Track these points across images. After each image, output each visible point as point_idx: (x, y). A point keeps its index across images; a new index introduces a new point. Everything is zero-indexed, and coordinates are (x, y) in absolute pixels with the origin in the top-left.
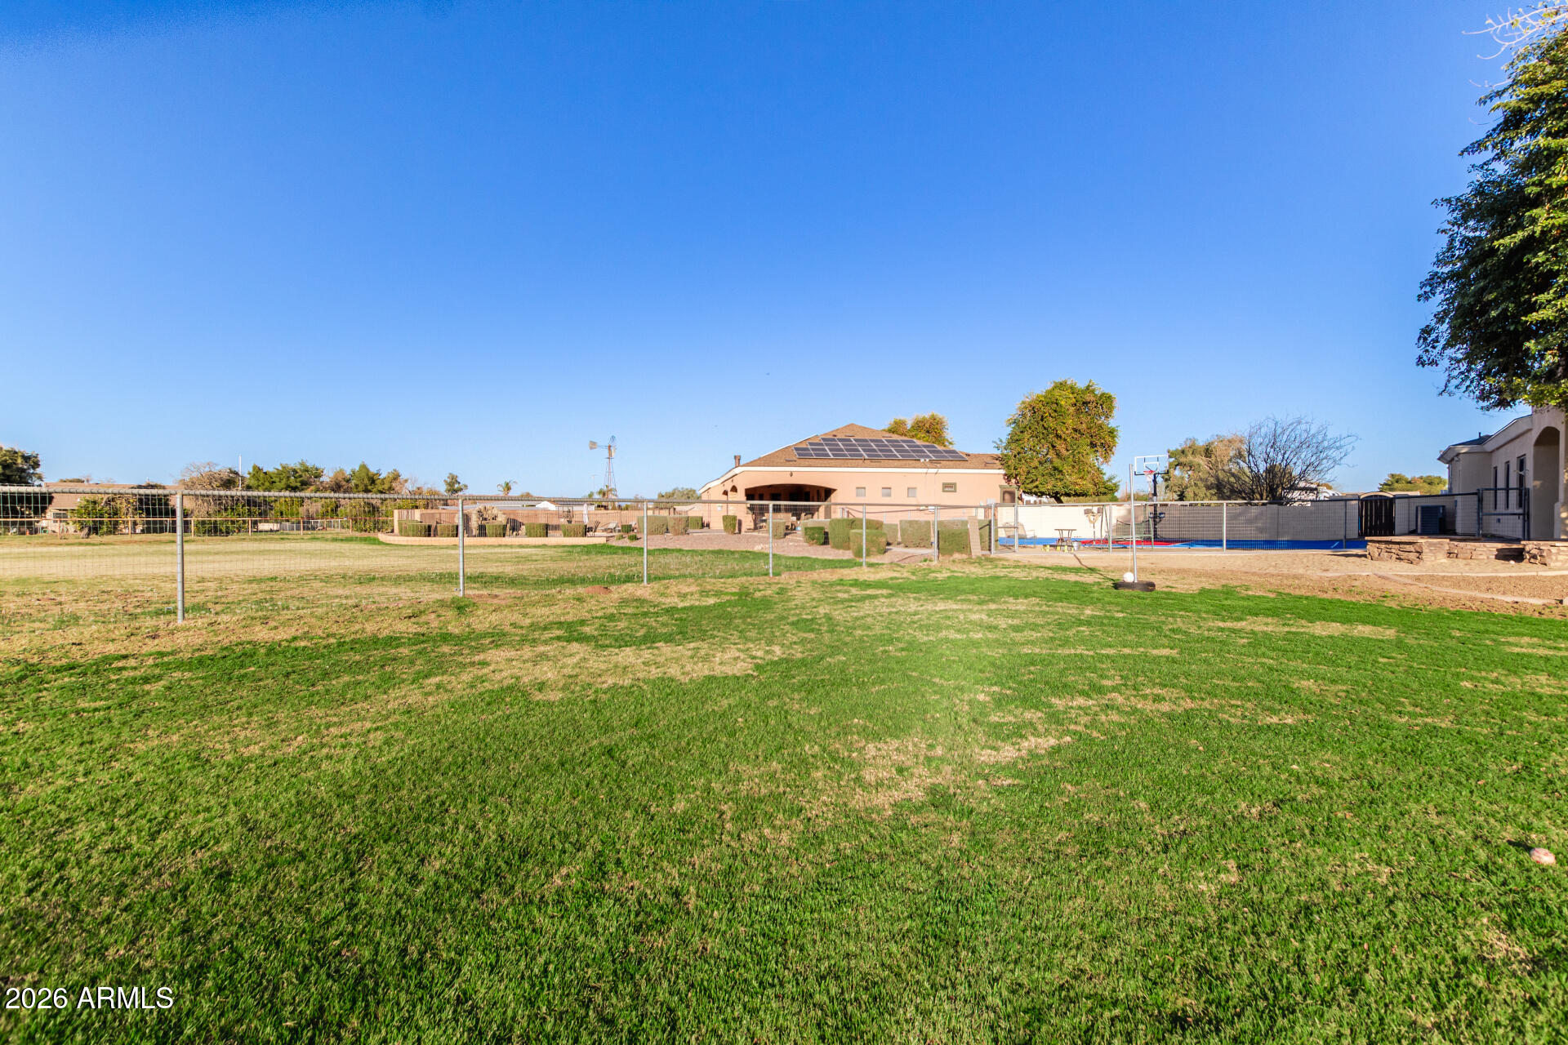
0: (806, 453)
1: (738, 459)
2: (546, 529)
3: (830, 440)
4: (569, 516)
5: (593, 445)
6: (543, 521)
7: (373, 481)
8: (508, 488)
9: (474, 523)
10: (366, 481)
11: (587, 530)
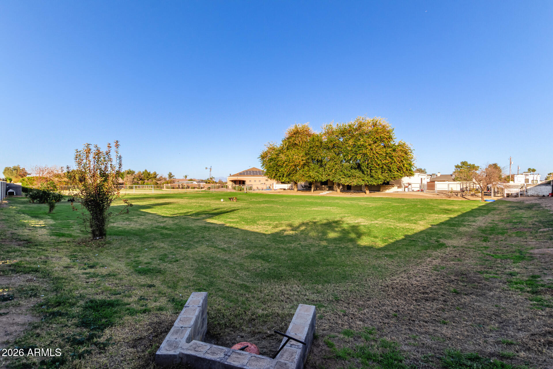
0: (241, 174)
1: (230, 174)
2: (194, 188)
3: (247, 171)
4: (199, 185)
5: (206, 168)
6: (194, 186)
7: (149, 175)
8: (186, 177)
9: (181, 187)
10: (147, 175)
11: (202, 188)
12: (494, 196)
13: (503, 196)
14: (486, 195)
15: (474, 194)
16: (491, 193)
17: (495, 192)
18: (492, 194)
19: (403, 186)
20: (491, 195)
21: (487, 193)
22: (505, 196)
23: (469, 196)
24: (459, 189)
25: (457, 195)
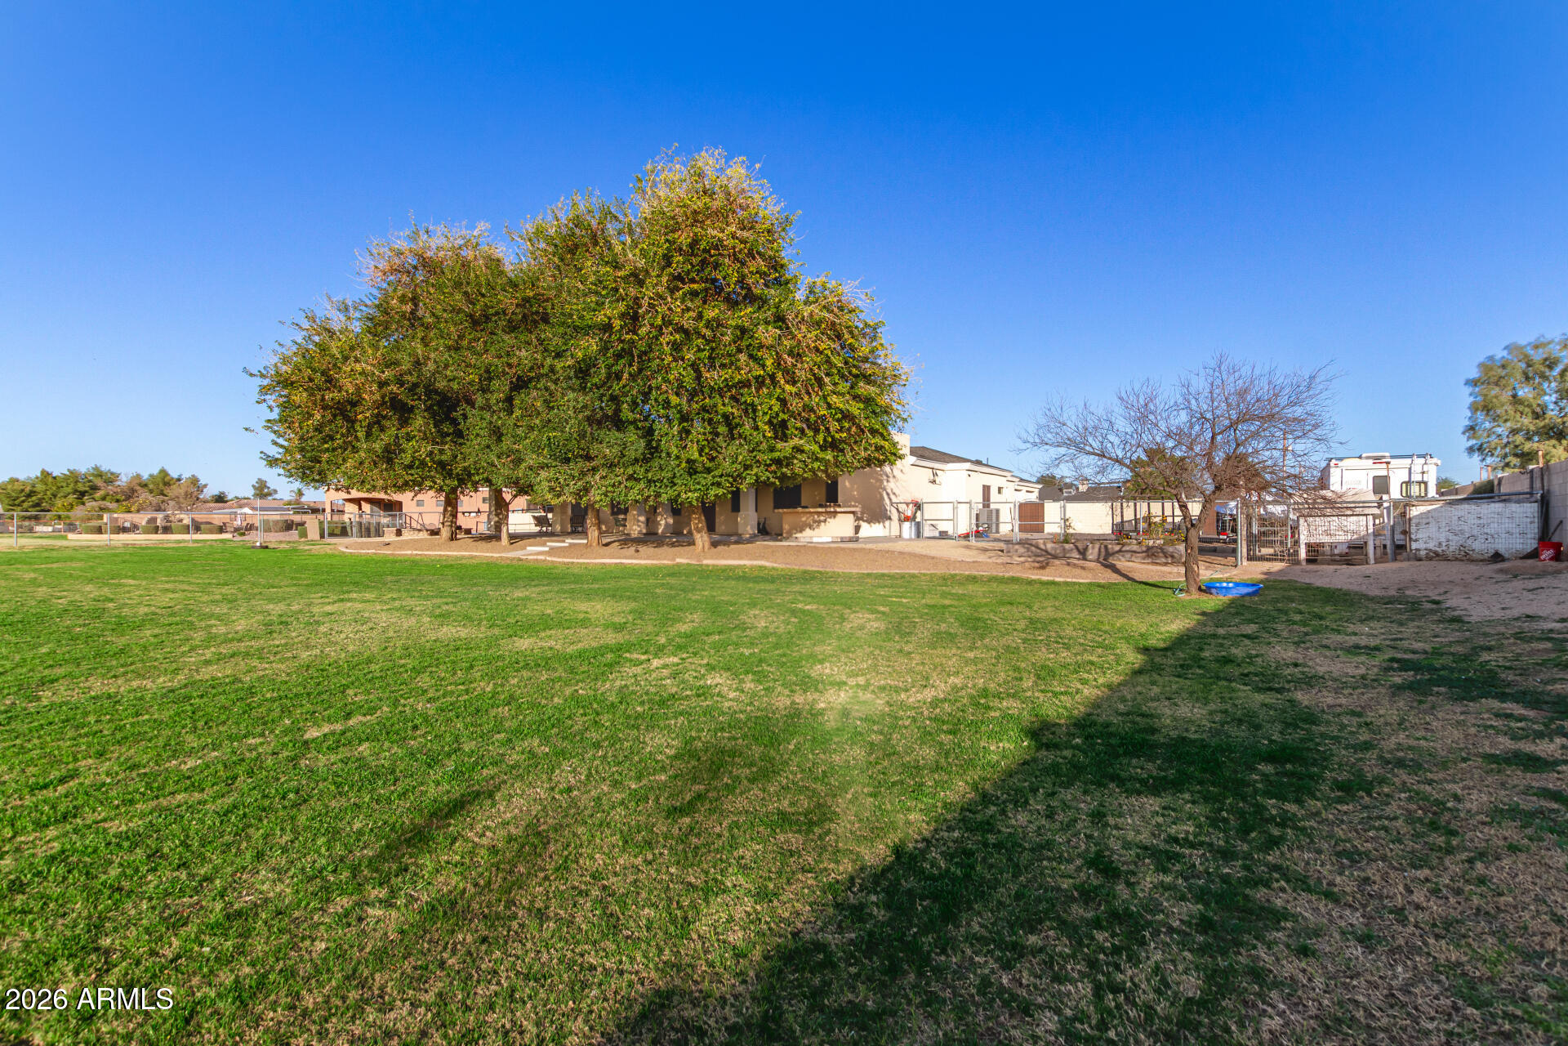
12: (1250, 558)
13: (1293, 558)
14: (1214, 551)
15: (1161, 548)
16: (1235, 541)
17: (1252, 540)
18: (1243, 549)
19: (895, 515)
20: (1234, 551)
21: (1218, 541)
22: (1303, 554)
23: (1138, 558)
24: (1105, 529)
25: (1083, 553)
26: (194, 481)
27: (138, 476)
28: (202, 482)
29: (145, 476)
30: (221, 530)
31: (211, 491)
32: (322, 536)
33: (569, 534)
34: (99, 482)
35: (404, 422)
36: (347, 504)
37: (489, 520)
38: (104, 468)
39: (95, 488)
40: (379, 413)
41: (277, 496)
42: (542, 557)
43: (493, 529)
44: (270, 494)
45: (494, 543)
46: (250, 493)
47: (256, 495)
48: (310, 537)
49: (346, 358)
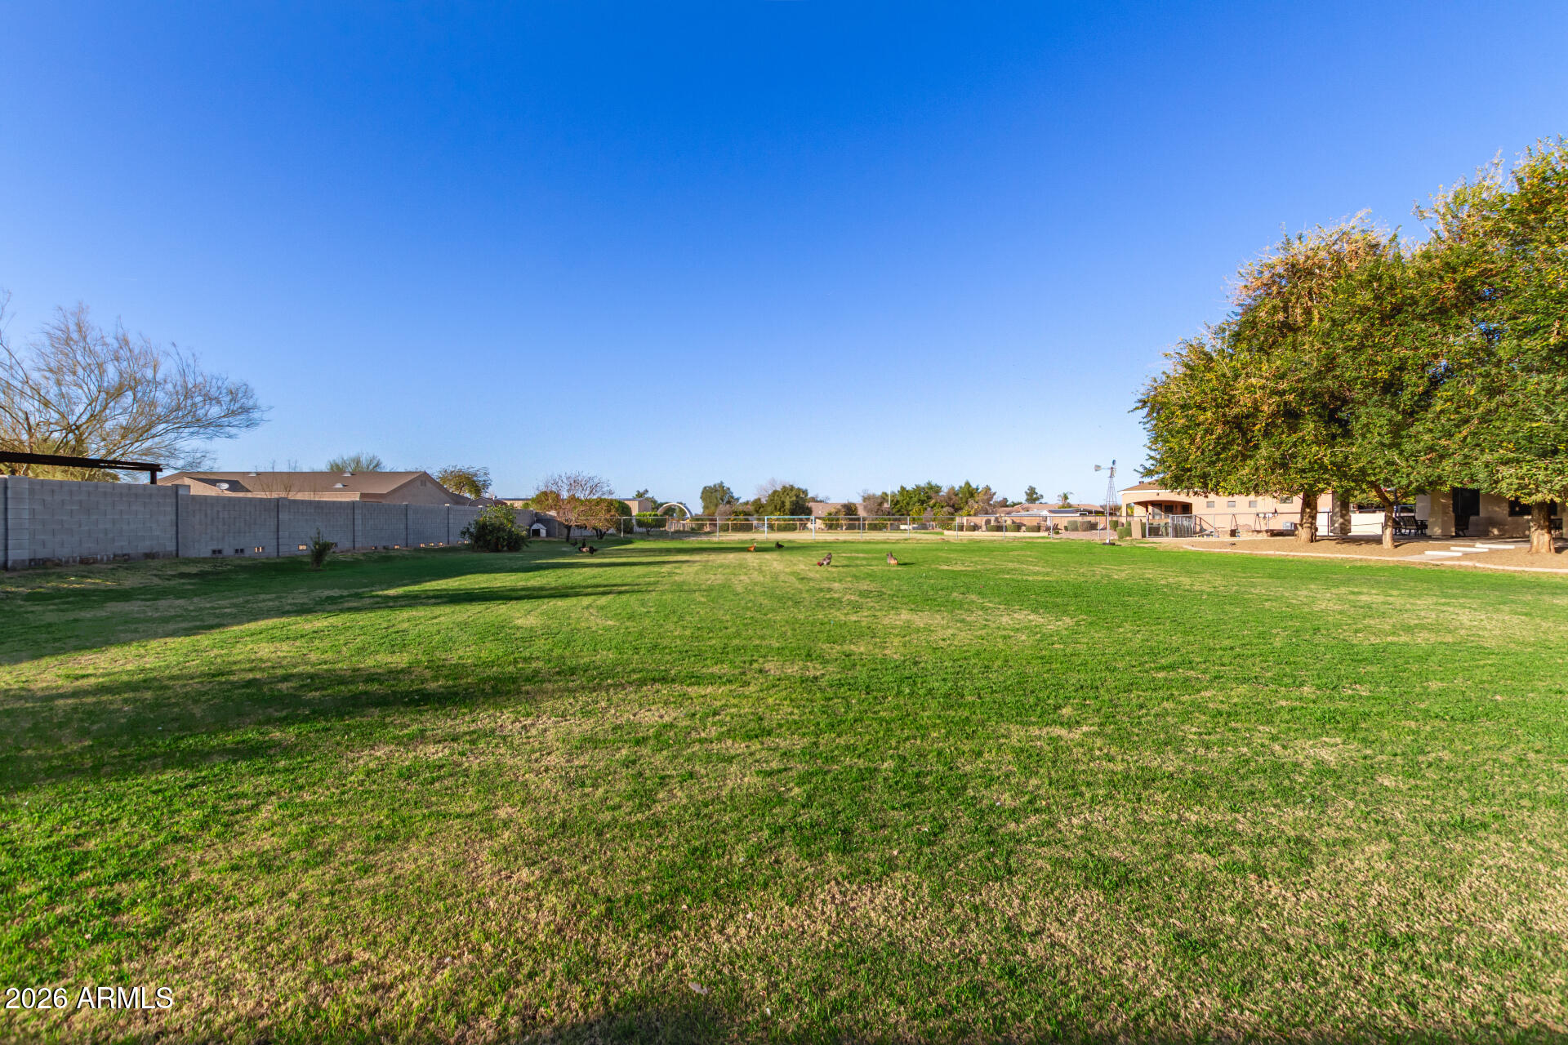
26: (988, 489)
27: (953, 488)
28: (993, 491)
29: (957, 488)
30: (1038, 529)
31: (998, 498)
32: (1144, 536)
33: (1452, 537)
34: (931, 493)
35: (1293, 429)
36: (1136, 507)
37: (1332, 522)
38: (933, 483)
39: (929, 498)
40: (1273, 422)
41: (1043, 501)
42: (1457, 563)
43: (1338, 531)
44: (1037, 499)
45: (1374, 546)
46: (1023, 498)
47: (1027, 500)
48: (1134, 536)
49: (1236, 377)
